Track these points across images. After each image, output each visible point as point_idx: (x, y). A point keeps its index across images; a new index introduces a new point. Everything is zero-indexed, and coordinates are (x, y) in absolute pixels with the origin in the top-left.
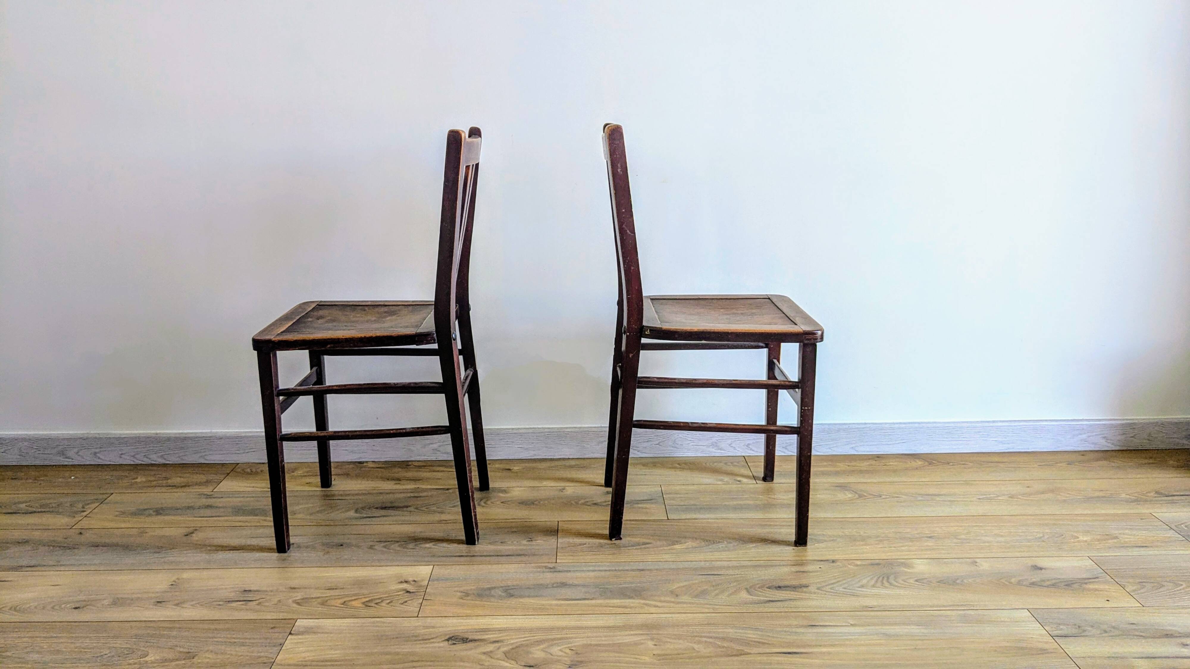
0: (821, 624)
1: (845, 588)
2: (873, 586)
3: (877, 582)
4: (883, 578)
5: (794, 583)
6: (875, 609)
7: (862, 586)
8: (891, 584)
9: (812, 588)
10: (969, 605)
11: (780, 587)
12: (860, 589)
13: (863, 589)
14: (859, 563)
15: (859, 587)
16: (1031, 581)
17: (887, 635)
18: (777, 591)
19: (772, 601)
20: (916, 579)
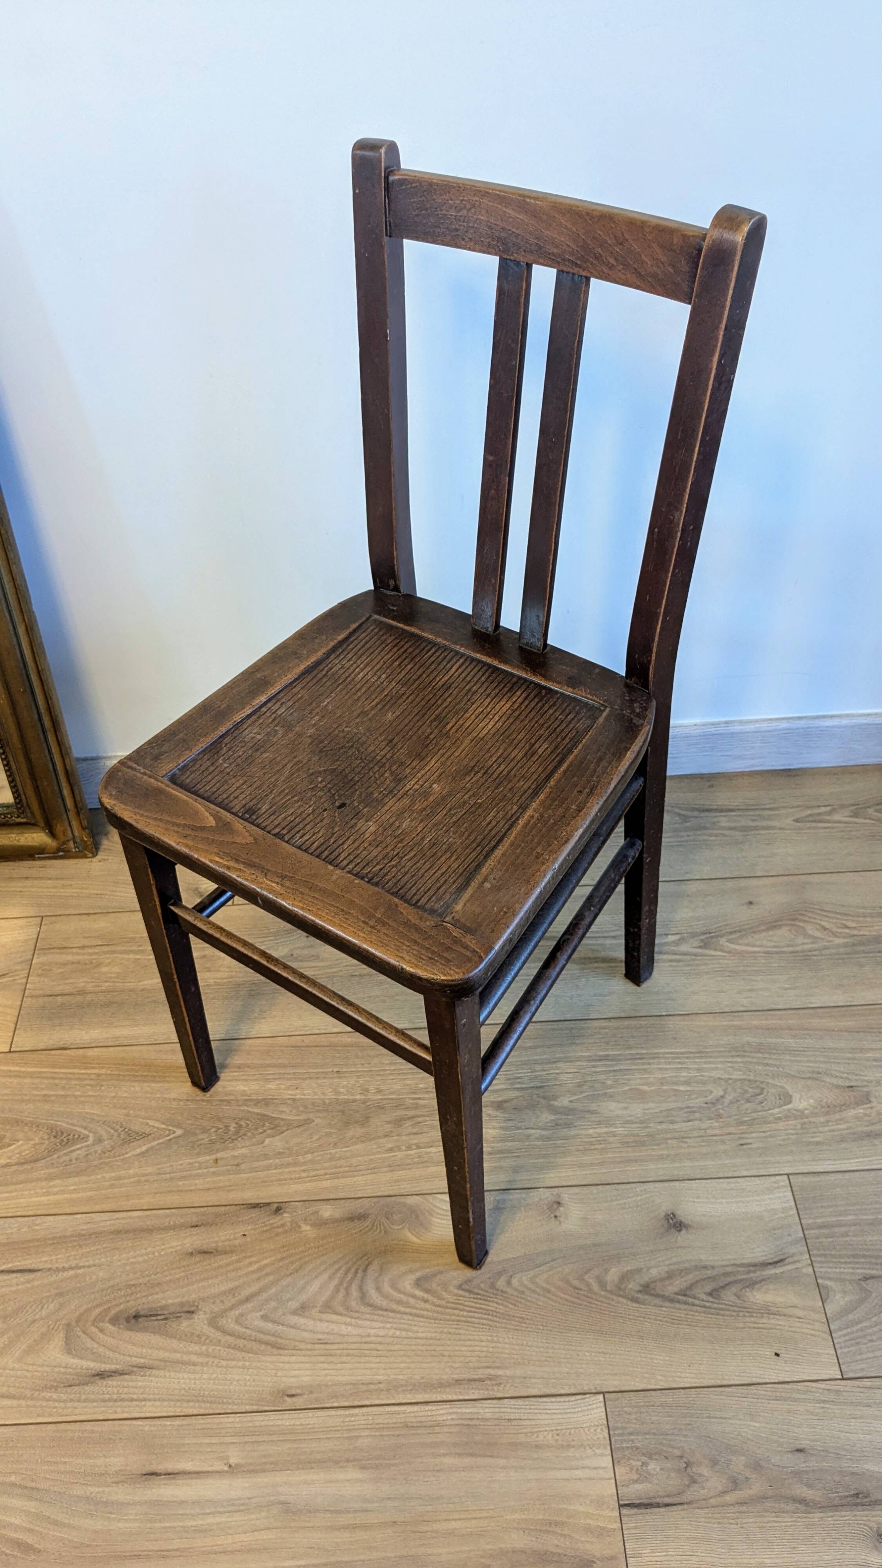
0: (170, 1466)
1: (265, 1318)
2: (327, 1307)
3: (337, 1290)
4: (356, 1272)
5: (170, 1298)
6: (299, 1402)
7: (303, 1309)
8: (363, 1296)
9: (200, 1322)
10: (490, 1378)
11: (136, 1317)
12: (295, 1319)
13: (301, 1321)
14: (327, 1212)
15: (295, 1313)
16: (645, 1278)
17: (288, 1509)
18: (128, 1334)
19: (101, 1375)
20: (418, 1274)
